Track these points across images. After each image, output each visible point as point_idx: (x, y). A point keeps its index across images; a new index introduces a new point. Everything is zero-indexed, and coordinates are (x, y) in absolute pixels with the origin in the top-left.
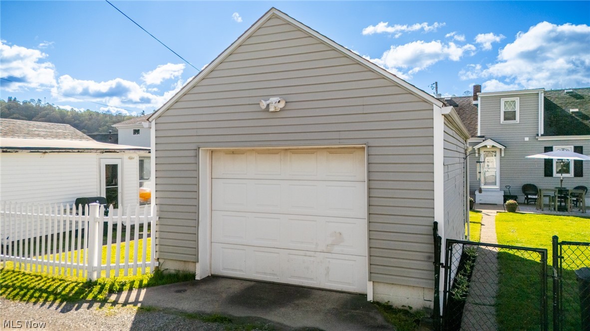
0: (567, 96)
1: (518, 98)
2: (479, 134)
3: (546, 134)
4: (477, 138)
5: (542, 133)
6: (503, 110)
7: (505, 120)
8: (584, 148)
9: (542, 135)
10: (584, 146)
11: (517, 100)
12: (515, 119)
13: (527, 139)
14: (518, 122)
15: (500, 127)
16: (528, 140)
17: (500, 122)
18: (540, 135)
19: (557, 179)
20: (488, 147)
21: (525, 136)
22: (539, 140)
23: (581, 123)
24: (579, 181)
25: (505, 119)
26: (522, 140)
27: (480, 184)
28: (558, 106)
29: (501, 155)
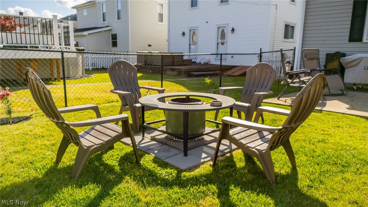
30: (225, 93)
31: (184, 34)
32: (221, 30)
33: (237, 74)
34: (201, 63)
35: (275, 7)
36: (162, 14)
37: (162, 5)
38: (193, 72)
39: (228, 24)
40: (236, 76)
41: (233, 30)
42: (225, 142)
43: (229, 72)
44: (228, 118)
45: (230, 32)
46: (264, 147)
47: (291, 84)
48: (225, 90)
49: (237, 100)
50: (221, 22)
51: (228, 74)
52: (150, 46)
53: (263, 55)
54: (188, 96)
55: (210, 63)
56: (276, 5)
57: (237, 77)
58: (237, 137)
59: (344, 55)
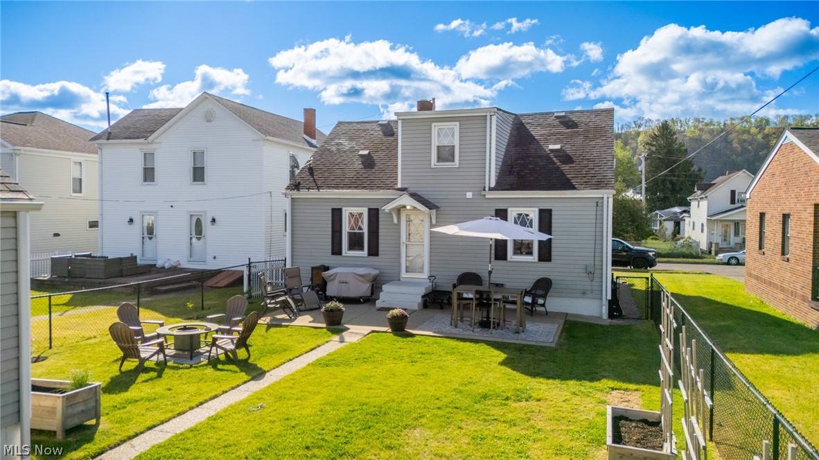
0: (557, 122)
1: (458, 123)
2: (399, 186)
3: (500, 186)
4: (395, 192)
5: (493, 184)
6: (435, 143)
7: (438, 161)
8: (553, 213)
9: (491, 189)
10: (553, 209)
11: (456, 126)
12: (453, 161)
13: (469, 195)
14: (458, 166)
15: (431, 174)
16: (471, 197)
17: (430, 164)
18: (487, 189)
19: (513, 264)
20: (408, 207)
21: (467, 189)
22: (487, 197)
23: (558, 168)
24: (545, 270)
25: (440, 159)
26: (463, 197)
27: (399, 270)
28: (536, 139)
29: (431, 222)
30: (211, 321)
31: (131, 221)
32: (194, 220)
33: (222, 284)
34: (164, 268)
35: (269, 194)
36: (81, 179)
37: (81, 163)
38: (159, 286)
39: (205, 212)
40: (221, 287)
41: (214, 220)
42: (214, 348)
43: (211, 282)
44: (215, 336)
45: (209, 223)
46: (232, 347)
47: (269, 306)
48: (211, 318)
49: (220, 325)
50: (196, 208)
51: (211, 284)
52: (57, 235)
53: (252, 265)
54: (185, 326)
55: (179, 267)
56: (271, 192)
57: (222, 290)
58: (220, 345)
59: (327, 269)
